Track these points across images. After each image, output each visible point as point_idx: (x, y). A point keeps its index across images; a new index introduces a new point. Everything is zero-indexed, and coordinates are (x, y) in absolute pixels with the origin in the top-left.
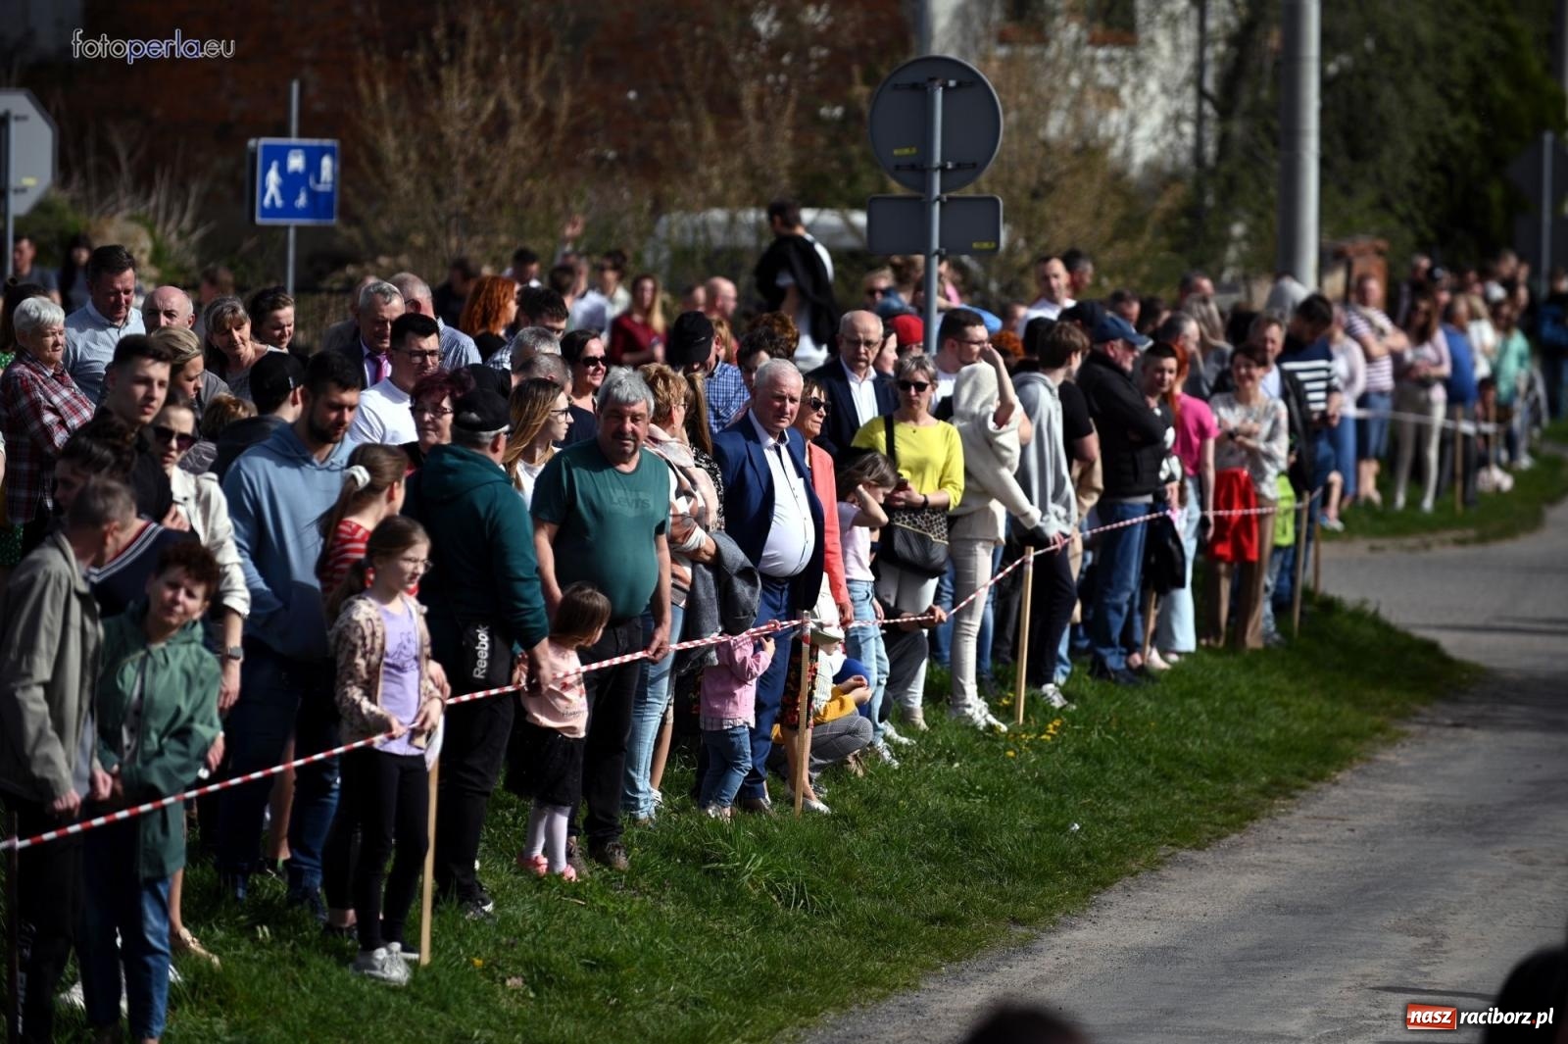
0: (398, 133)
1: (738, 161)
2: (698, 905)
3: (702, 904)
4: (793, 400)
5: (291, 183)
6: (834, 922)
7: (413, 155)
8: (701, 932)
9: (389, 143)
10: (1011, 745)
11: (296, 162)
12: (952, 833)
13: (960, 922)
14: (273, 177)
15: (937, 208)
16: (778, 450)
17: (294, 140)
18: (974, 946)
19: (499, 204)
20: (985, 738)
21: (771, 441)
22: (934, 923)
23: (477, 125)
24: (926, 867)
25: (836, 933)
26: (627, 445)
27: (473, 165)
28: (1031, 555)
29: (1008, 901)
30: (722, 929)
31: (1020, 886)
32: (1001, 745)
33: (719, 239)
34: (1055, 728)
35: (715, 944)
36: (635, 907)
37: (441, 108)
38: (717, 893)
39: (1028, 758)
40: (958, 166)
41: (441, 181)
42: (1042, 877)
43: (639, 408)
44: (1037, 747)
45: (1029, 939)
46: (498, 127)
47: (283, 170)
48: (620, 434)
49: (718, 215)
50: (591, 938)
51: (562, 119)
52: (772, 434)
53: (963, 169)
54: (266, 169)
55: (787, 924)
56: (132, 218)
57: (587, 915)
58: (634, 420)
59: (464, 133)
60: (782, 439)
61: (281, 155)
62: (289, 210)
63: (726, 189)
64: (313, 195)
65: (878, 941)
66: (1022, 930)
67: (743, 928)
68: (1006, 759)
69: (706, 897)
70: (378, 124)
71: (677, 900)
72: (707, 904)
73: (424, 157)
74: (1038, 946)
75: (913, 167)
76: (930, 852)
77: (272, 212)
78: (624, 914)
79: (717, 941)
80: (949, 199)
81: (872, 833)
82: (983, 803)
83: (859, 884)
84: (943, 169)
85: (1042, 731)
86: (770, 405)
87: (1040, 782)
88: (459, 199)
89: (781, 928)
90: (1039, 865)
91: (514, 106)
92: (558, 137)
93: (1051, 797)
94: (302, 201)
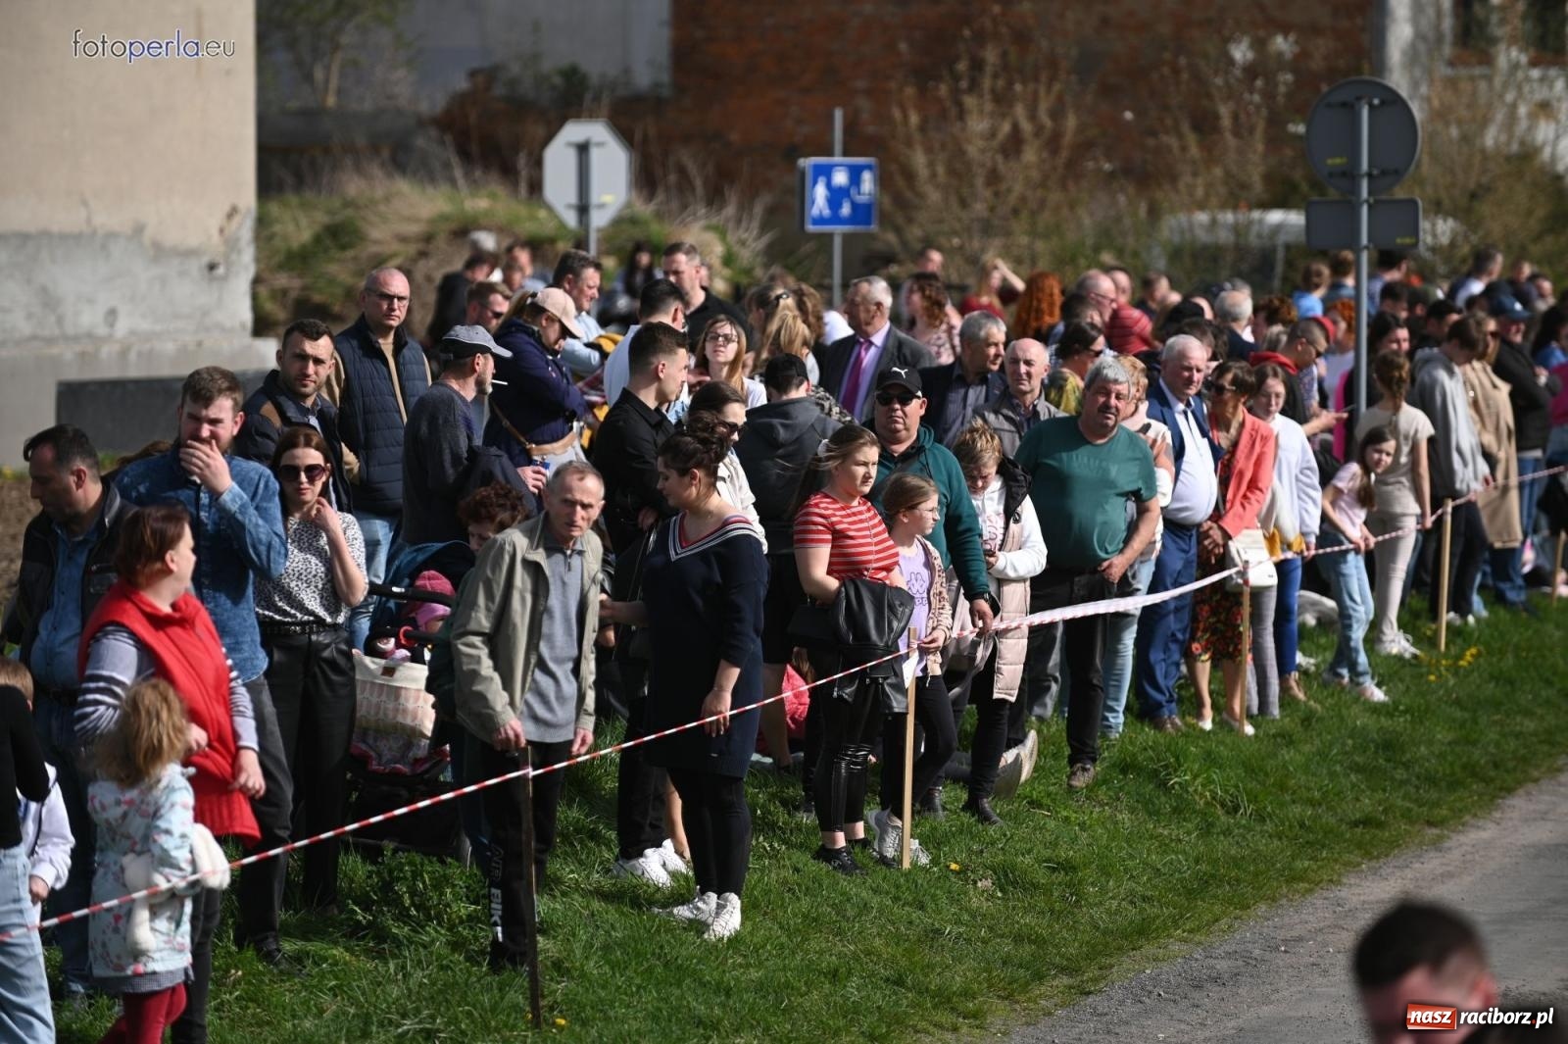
0: (929, 150)
1: (1218, 172)
2: (1150, 814)
3: (1154, 813)
4: (1199, 371)
5: (836, 196)
6: (1269, 827)
7: (941, 170)
8: (1151, 837)
9: (919, 160)
10: (1433, 669)
11: (840, 178)
12: (1377, 747)
13: (1380, 825)
14: (820, 192)
15: (1365, 210)
16: (1185, 413)
17: (837, 159)
18: (1394, 844)
19: (1016, 212)
20: (1411, 665)
21: (1181, 406)
22: (1357, 826)
23: (995, 143)
24: (1353, 777)
25: (1270, 836)
26: (1109, 418)
27: (994, 178)
28: (1450, 506)
29: (1424, 805)
30: (1170, 834)
31: (1434, 795)
32: (1424, 670)
33: (1203, 237)
34: (1472, 655)
35: (1164, 847)
36: (1095, 815)
37: (963, 129)
38: (1165, 804)
39: (1447, 681)
40: (1384, 173)
41: (965, 191)
42: (1454, 785)
43: (1123, 388)
44: (1455, 670)
45: (1440, 838)
46: (1013, 145)
47: (829, 185)
48: (1106, 408)
49: (1202, 217)
50: (1054, 844)
51: (1068, 138)
52: (1181, 401)
53: (1386, 175)
54: (815, 183)
55: (1228, 829)
56: (708, 228)
57: (1051, 824)
58: (1118, 397)
59: (983, 151)
60: (1188, 404)
61: (826, 171)
62: (835, 219)
63: (1207, 195)
64: (855, 206)
65: (1307, 842)
66: (1435, 831)
67: (1189, 833)
68: (1428, 683)
69: (1157, 808)
70: (909, 144)
71: (1132, 811)
72: (1157, 813)
73: (952, 172)
74: (1447, 844)
75: (1344, 174)
76: (1357, 764)
77: (820, 220)
78: (1084, 823)
79: (1166, 845)
80: (1376, 201)
81: (1307, 748)
82: (1406, 721)
83: (1294, 793)
84: (1370, 175)
85: (1460, 657)
86: (1180, 375)
87: (1458, 702)
88: (979, 208)
89: (1223, 833)
90: (1453, 774)
91: (1026, 127)
92: (1064, 154)
93: (1466, 715)
94: (846, 210)
